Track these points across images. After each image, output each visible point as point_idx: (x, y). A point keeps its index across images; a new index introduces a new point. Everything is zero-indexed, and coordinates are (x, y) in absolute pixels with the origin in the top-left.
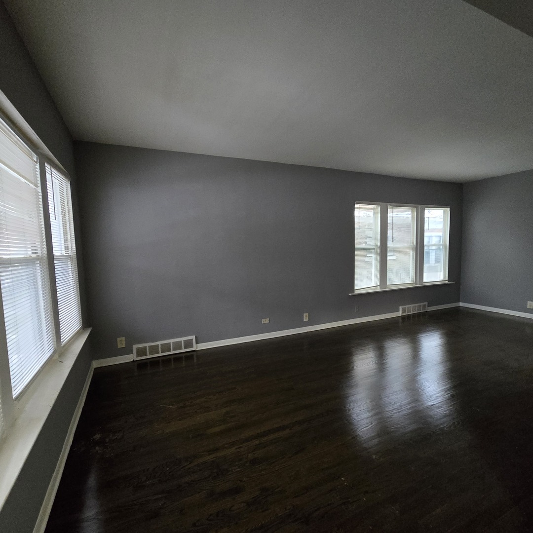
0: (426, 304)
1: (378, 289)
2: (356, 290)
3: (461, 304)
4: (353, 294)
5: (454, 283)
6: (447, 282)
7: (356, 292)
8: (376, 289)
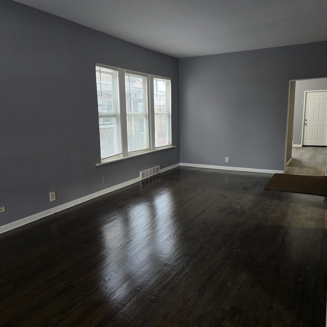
0: (158, 167)
1: (121, 157)
2: (103, 159)
3: (181, 164)
4: (100, 164)
5: (176, 146)
6: (171, 146)
7: (103, 162)
8: (119, 157)
